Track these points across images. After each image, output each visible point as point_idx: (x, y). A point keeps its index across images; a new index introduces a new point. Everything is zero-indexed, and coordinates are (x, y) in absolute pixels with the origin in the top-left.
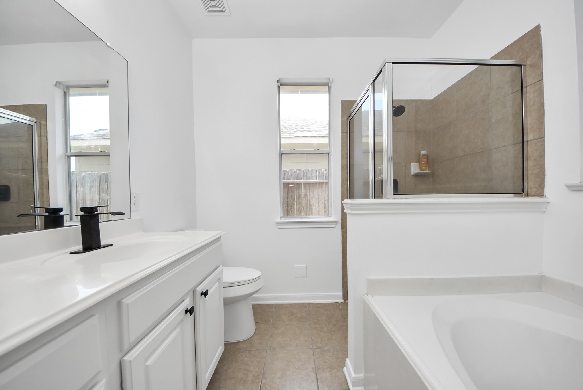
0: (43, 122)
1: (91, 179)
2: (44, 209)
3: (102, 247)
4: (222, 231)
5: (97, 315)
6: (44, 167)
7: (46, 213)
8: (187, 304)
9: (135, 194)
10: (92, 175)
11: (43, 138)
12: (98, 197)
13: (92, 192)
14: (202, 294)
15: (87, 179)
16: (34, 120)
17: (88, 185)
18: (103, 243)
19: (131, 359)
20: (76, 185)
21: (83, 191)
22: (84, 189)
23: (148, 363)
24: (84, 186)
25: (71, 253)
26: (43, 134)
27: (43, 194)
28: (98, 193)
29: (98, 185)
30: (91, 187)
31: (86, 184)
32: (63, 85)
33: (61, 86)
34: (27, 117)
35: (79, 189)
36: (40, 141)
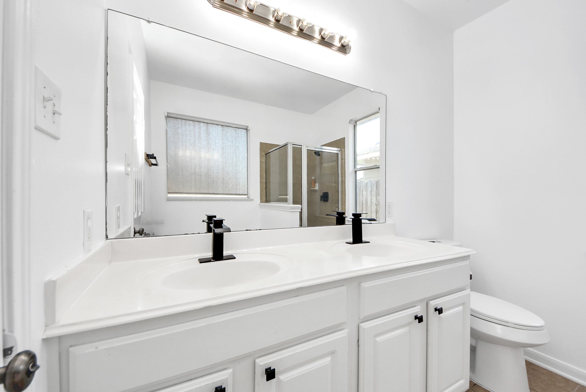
0: (343, 150)
1: (371, 184)
2: (336, 212)
3: (363, 242)
4: (473, 250)
5: (346, 286)
6: (343, 180)
7: (337, 215)
8: (418, 310)
9: (389, 203)
10: (372, 181)
11: (343, 160)
12: (375, 199)
13: (371, 195)
14: (436, 310)
15: (369, 185)
16: (339, 149)
17: (369, 189)
18: (364, 239)
19: (365, 328)
20: (362, 190)
21: (366, 194)
22: (367, 192)
23: (378, 339)
24: (367, 191)
25: (346, 243)
26: (343, 158)
27: (342, 198)
28: (375, 196)
29: (376, 189)
30: (371, 191)
31: (368, 189)
32: (353, 121)
33: (352, 122)
34: (336, 149)
35: (364, 192)
36: (342, 162)
